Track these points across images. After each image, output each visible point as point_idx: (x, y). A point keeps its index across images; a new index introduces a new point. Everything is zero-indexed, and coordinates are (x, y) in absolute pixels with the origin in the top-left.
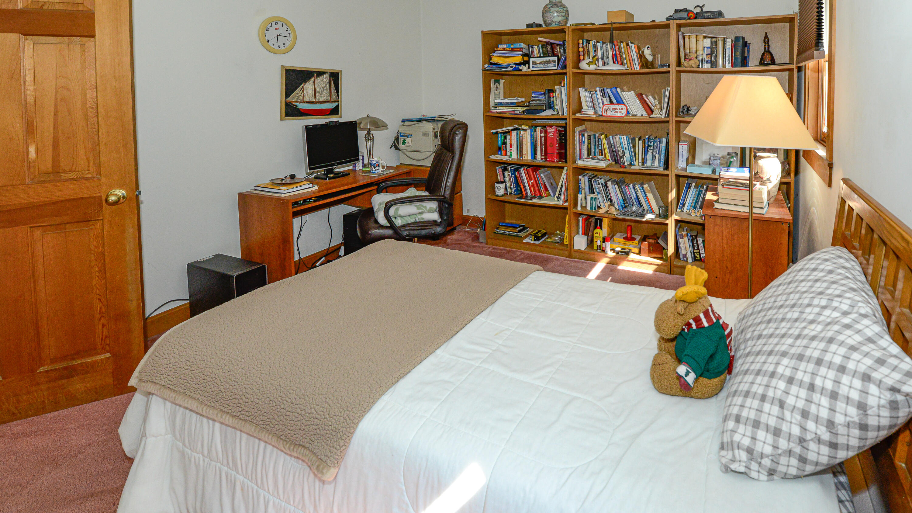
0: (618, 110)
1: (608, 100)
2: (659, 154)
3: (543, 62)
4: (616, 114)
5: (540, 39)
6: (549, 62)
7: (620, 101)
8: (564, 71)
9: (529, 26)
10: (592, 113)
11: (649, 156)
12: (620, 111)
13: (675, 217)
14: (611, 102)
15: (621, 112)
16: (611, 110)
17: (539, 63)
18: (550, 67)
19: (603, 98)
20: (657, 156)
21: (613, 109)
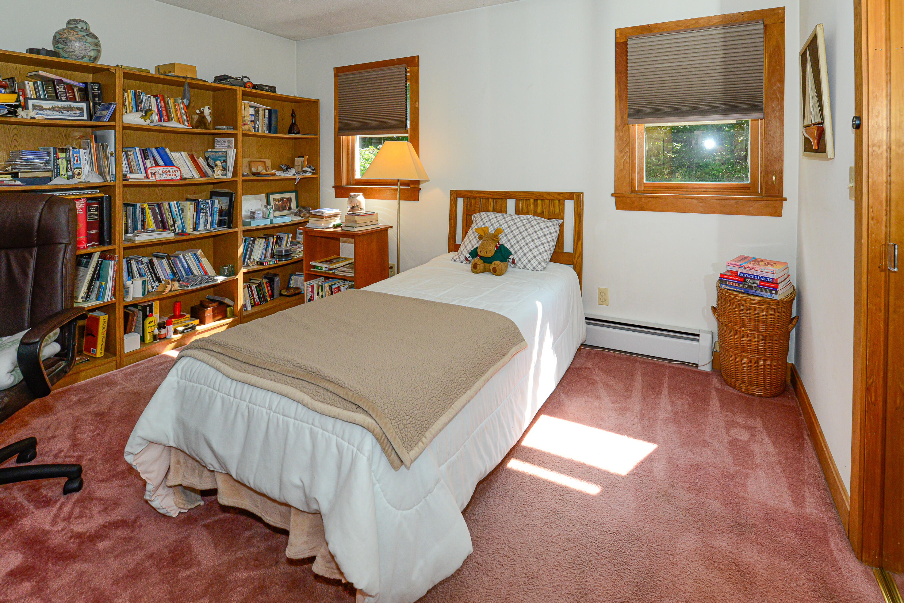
0: (171, 173)
1: (153, 162)
2: (211, 216)
3: (58, 107)
4: (169, 178)
5: (41, 73)
6: (70, 109)
7: (168, 163)
8: (112, 123)
9: (31, 51)
10: (143, 178)
11: (202, 220)
12: (174, 173)
13: (244, 270)
14: (157, 165)
15: (175, 175)
16: (162, 173)
17: (49, 109)
18: (72, 116)
19: (145, 159)
20: (209, 219)
21: (163, 172)
